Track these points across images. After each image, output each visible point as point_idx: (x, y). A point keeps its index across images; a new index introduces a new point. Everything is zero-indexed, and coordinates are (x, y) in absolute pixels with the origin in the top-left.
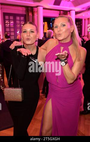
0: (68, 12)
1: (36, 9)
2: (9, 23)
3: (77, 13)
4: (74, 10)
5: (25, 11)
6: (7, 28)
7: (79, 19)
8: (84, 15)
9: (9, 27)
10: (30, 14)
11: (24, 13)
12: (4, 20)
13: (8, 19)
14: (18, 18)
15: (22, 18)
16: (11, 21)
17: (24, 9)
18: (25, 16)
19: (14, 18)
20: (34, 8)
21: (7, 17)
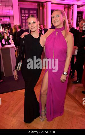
0: (72, 6)
1: (45, 3)
2: (25, 16)
3: (79, 7)
4: (77, 4)
5: (37, 6)
6: (23, 20)
7: (80, 11)
8: (84, 9)
9: (24, 19)
10: (41, 8)
11: (36, 8)
12: (21, 13)
13: (24, 13)
14: (31, 12)
15: (35, 12)
16: (26, 14)
17: (36, 4)
18: (37, 10)
19: (28, 12)
20: (44, 3)
21: (23, 11)
